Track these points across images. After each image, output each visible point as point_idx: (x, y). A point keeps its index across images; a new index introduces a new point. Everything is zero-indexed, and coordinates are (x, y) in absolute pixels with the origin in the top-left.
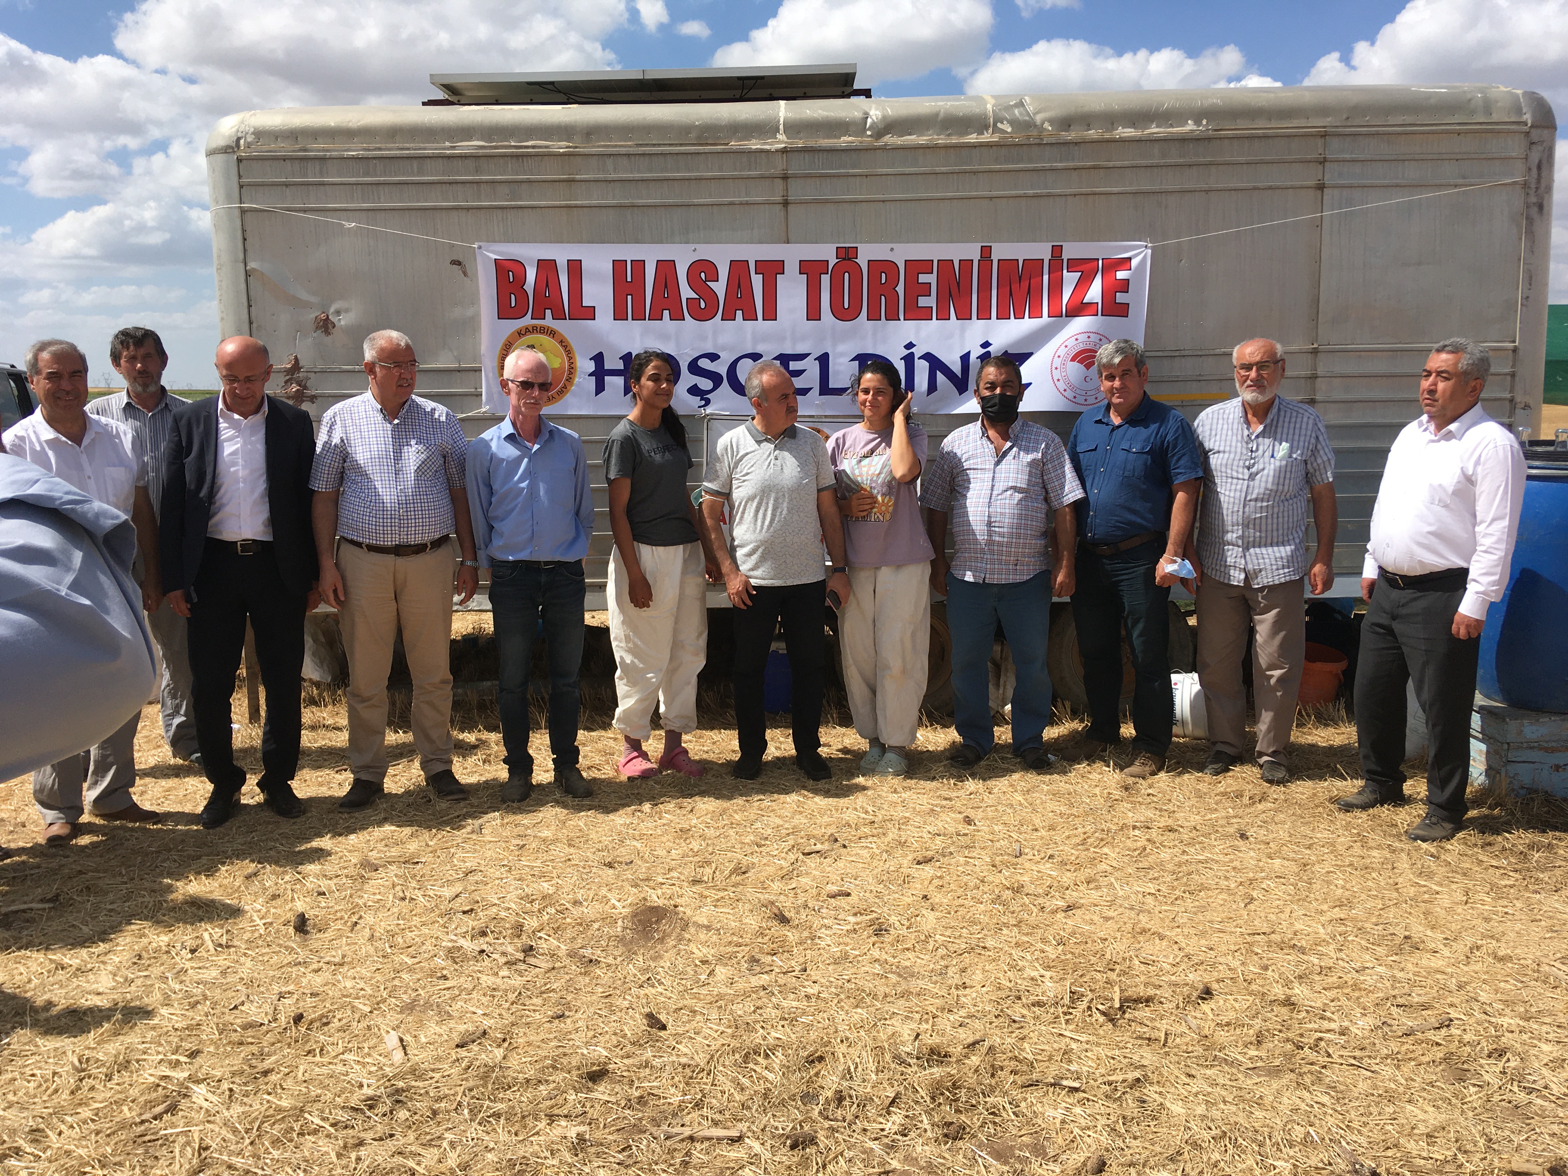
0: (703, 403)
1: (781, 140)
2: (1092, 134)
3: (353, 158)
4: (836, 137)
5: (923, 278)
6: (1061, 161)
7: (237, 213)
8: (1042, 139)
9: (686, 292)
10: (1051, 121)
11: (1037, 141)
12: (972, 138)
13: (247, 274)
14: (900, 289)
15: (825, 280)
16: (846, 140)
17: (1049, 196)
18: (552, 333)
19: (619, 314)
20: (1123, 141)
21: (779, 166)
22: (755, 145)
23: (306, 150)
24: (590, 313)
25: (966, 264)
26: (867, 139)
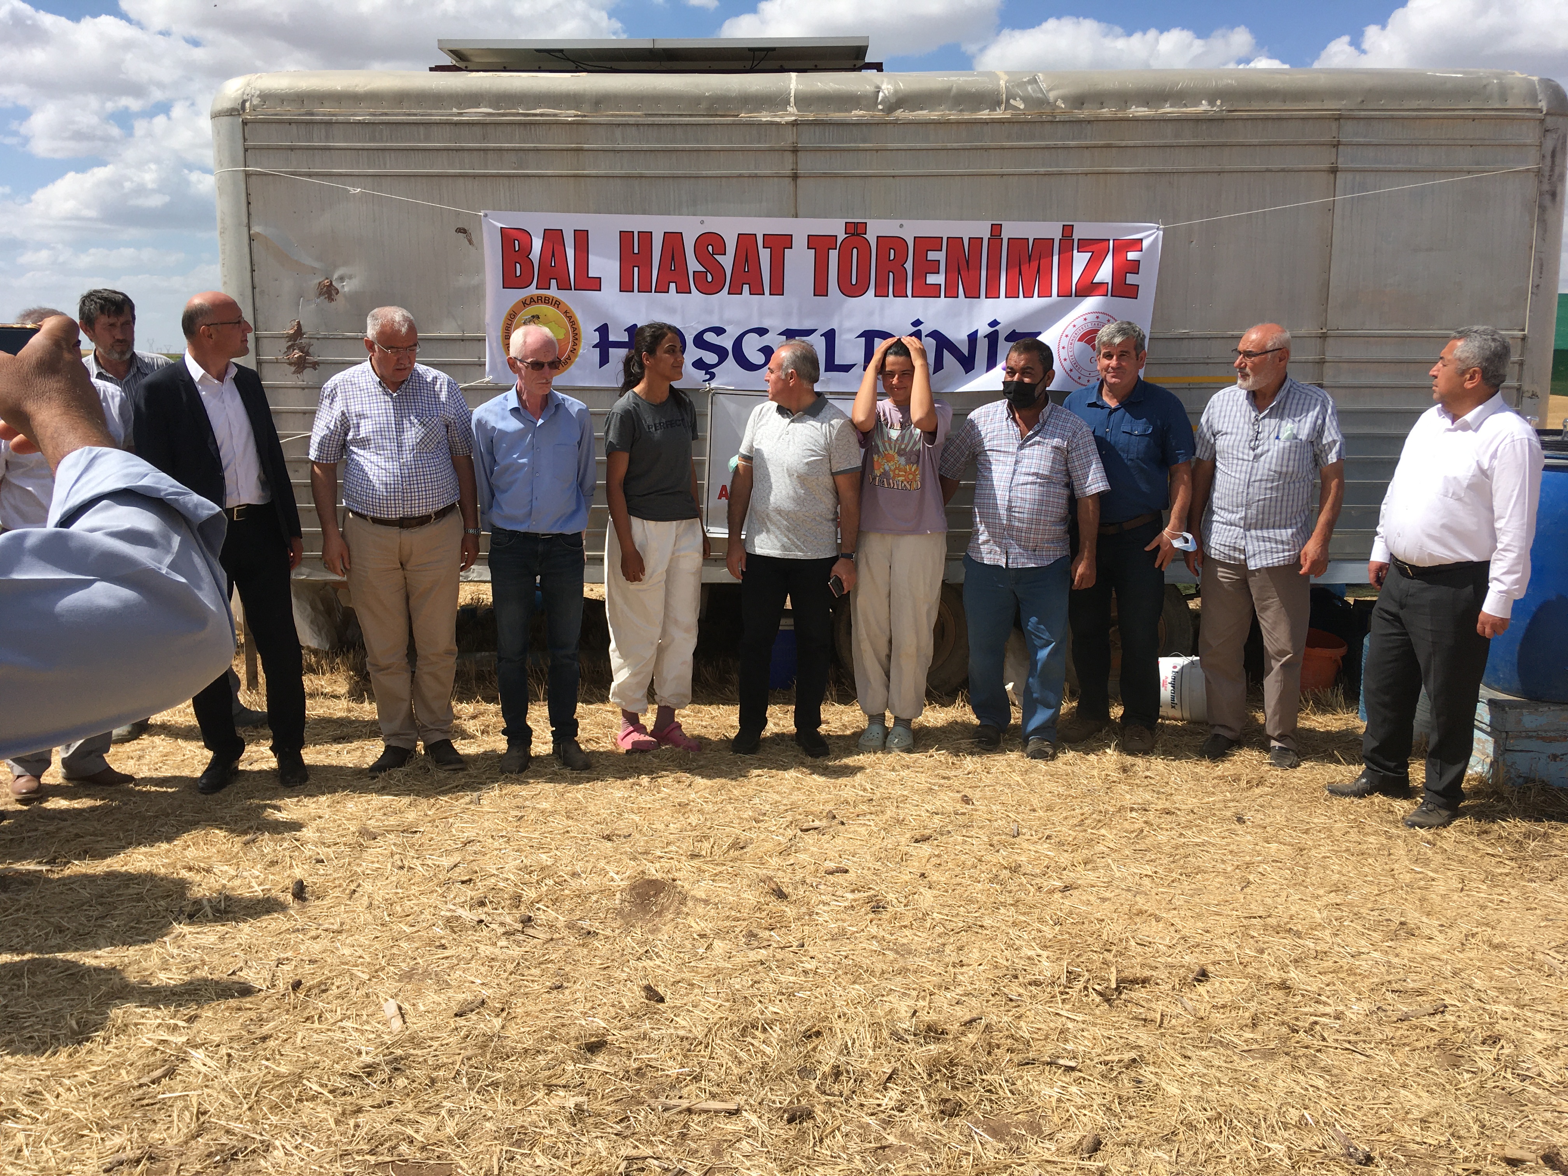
0: (708, 377)
1: (791, 113)
2: (1106, 112)
3: (359, 123)
4: (846, 111)
5: (932, 256)
6: (1073, 139)
7: (242, 176)
8: (1055, 117)
9: (693, 265)
10: (1064, 99)
11: (1050, 118)
12: (984, 114)
13: (251, 239)
14: (909, 266)
15: (834, 255)
16: (857, 114)
17: (1060, 174)
18: (557, 303)
19: (625, 286)
20: (1136, 120)
21: (789, 139)
22: (765, 117)
23: (312, 114)
24: (596, 284)
25: (976, 242)
26: (878, 114)
